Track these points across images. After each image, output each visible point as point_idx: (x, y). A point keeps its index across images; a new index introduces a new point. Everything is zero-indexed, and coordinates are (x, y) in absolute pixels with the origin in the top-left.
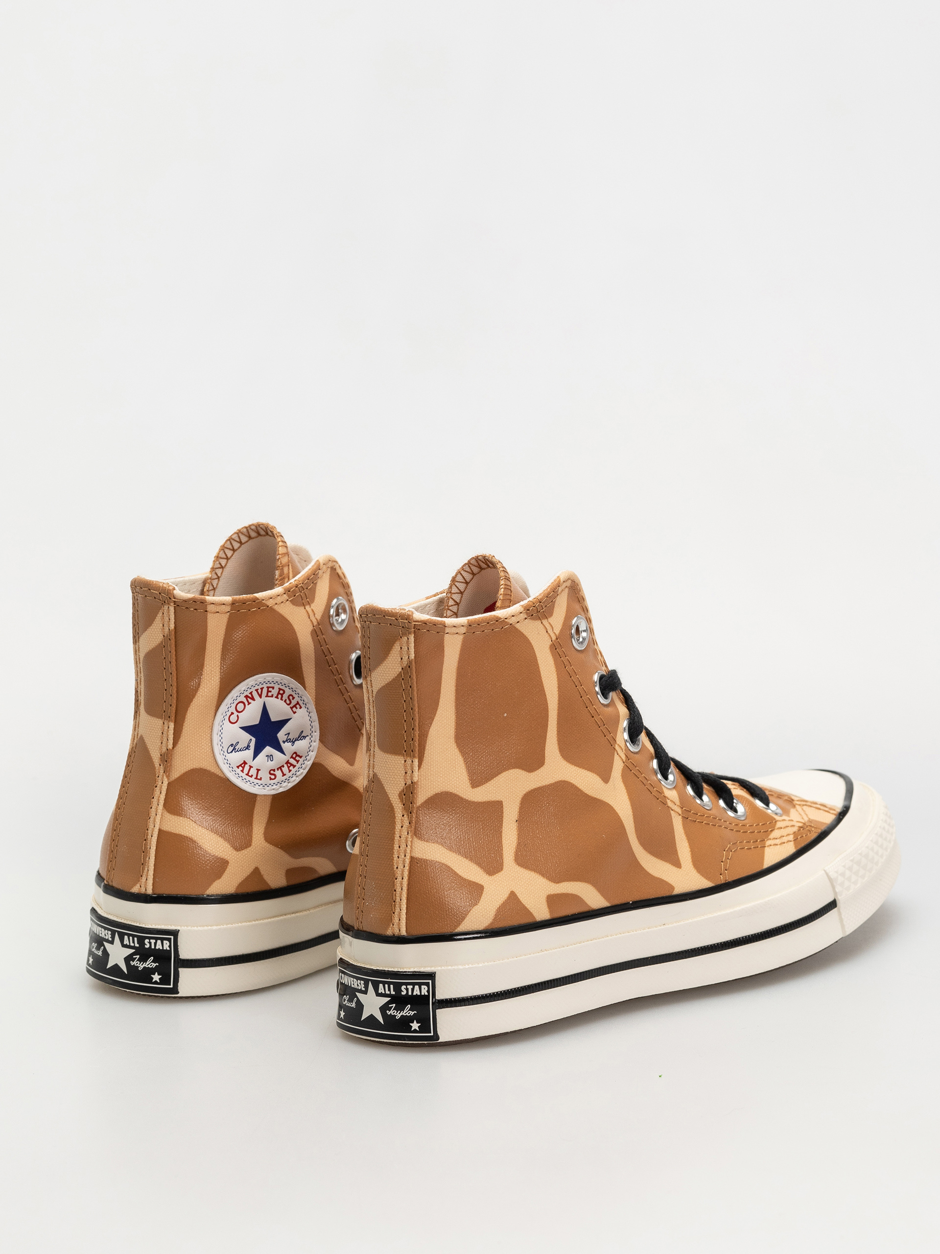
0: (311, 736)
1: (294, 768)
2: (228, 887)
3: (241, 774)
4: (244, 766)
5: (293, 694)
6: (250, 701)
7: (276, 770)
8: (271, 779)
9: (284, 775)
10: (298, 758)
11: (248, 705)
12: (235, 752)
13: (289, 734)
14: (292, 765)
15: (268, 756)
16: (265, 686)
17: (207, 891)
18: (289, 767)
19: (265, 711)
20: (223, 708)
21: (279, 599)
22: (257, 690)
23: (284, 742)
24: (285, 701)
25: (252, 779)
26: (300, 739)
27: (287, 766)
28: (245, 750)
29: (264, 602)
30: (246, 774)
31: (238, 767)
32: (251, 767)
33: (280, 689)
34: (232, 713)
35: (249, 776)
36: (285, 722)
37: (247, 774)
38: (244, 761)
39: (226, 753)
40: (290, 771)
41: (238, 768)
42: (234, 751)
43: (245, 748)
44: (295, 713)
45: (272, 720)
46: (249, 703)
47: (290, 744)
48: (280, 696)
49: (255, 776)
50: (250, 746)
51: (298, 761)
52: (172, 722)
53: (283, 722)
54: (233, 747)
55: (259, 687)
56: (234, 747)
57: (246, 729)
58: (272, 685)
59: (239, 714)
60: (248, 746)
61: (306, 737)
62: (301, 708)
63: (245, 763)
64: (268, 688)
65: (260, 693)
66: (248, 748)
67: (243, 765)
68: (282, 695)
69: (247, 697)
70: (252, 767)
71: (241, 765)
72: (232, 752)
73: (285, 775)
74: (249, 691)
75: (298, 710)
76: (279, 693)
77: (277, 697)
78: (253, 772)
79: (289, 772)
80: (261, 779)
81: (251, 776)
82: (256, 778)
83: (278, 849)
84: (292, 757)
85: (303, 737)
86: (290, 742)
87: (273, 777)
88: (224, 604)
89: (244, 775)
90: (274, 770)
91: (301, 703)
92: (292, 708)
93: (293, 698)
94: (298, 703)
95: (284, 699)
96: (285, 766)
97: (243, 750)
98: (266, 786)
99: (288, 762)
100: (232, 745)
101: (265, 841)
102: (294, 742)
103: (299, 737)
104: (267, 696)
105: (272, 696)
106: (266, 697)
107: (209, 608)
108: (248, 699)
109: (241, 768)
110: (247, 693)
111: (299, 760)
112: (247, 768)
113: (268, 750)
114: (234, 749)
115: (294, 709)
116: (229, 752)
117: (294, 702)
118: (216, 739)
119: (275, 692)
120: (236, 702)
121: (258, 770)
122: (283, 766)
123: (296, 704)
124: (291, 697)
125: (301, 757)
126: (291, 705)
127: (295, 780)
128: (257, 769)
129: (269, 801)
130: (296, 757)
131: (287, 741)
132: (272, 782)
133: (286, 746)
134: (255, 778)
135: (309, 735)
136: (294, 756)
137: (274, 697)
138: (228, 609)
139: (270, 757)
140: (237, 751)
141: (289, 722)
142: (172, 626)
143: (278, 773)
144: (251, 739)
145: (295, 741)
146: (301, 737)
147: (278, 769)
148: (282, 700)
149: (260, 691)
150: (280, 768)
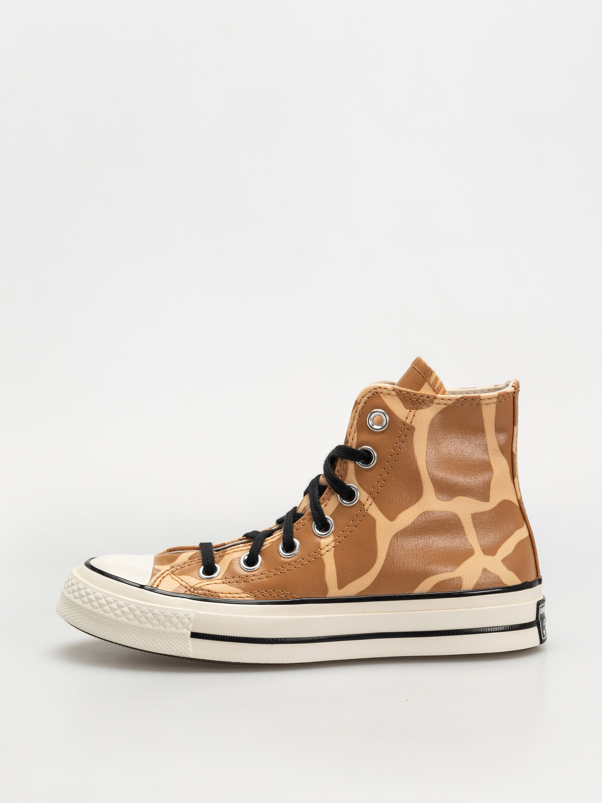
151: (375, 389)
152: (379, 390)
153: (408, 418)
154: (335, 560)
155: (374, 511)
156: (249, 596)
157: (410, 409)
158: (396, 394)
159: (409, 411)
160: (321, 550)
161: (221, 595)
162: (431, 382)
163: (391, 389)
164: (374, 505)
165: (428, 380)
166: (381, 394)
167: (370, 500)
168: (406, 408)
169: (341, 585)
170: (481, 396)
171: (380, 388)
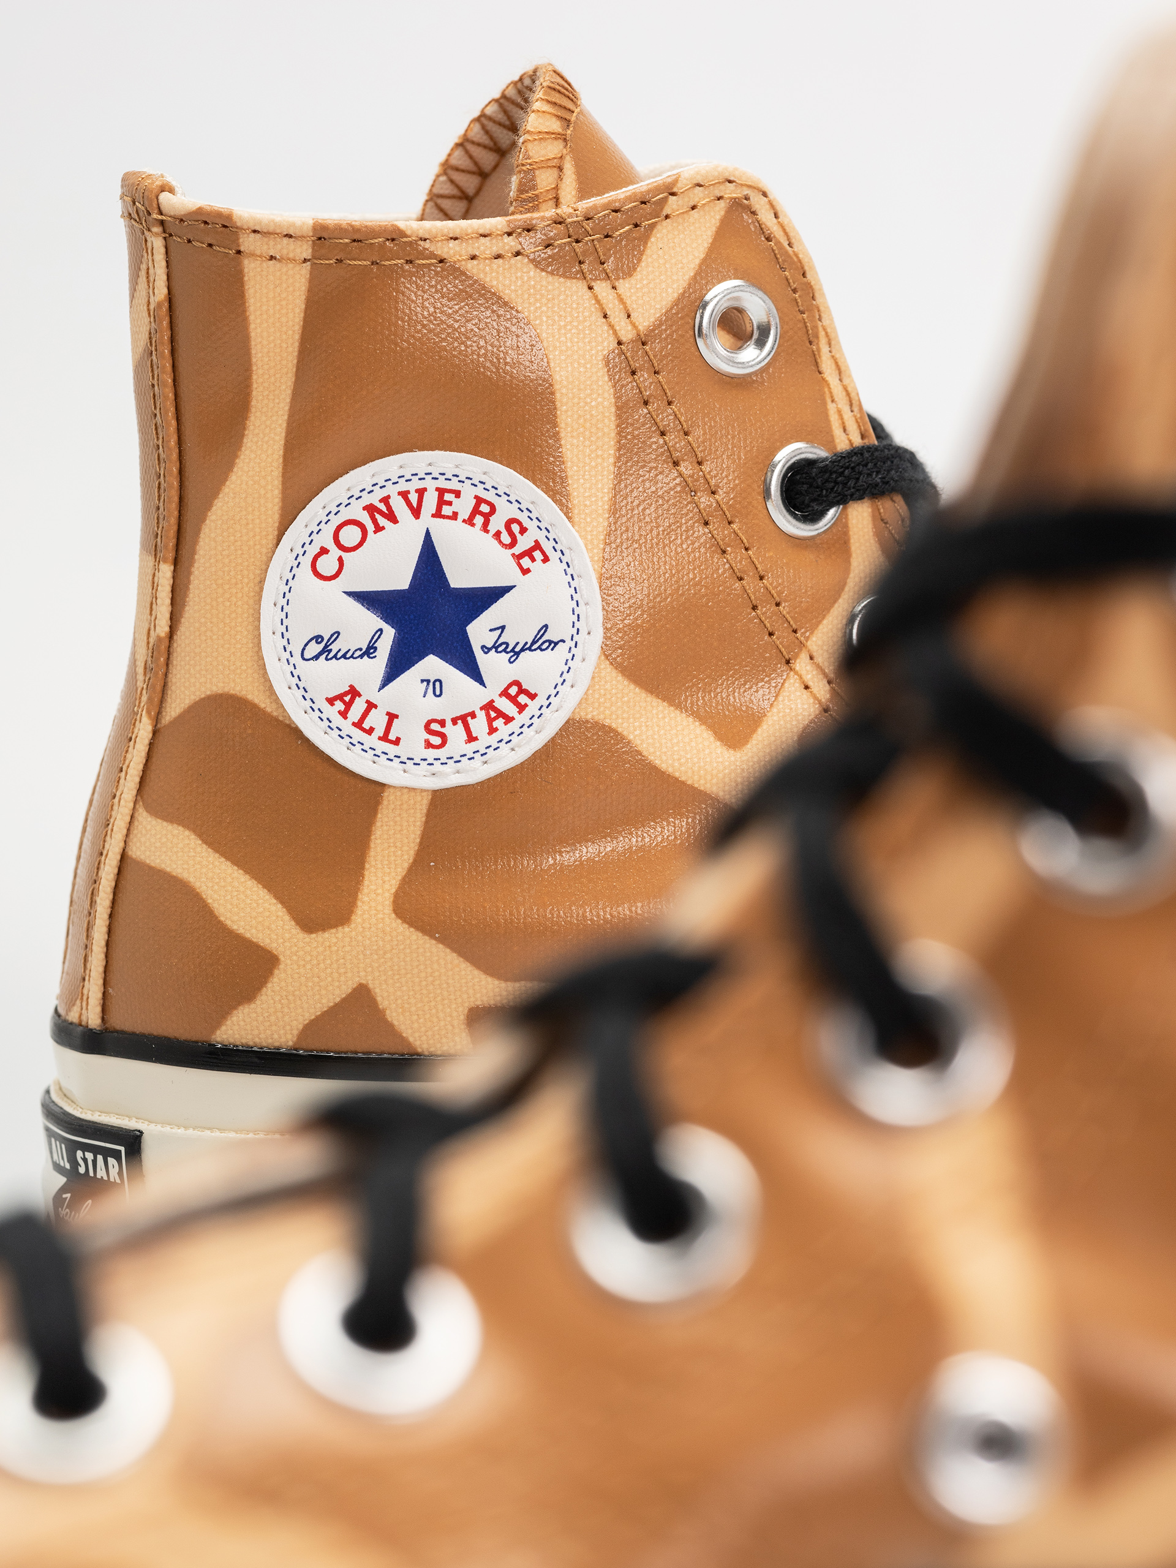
0: (573, 644)
1: (506, 724)
2: (274, 1028)
3: (338, 720)
4: (352, 701)
5: (523, 517)
6: (382, 521)
7: (449, 723)
8: (429, 745)
9: (471, 738)
10: (523, 699)
11: (375, 532)
12: (327, 659)
13: (503, 628)
14: (501, 714)
15: (428, 681)
16: (431, 485)
17: (218, 1032)
18: (490, 721)
19: (429, 557)
20: (297, 532)
21: (486, 247)
22: (404, 495)
23: (486, 650)
24: (498, 535)
25: (372, 740)
26: (539, 648)
27: (488, 715)
28: (361, 656)
29: (427, 245)
30: (354, 724)
31: (331, 701)
32: (371, 706)
33: (479, 500)
34: (324, 551)
35: (364, 730)
36: (494, 594)
37: (358, 725)
38: (351, 686)
39: (297, 659)
40: (492, 730)
41: (332, 704)
42: (324, 656)
43: (358, 653)
44: (525, 571)
45: (452, 586)
46: (378, 529)
47: (505, 657)
48: (479, 520)
49: (380, 731)
50: (376, 649)
51: (522, 708)
52: (165, 562)
53: (490, 596)
54: (323, 644)
55: (413, 487)
56: (326, 646)
57: (369, 599)
58: (454, 485)
59: (345, 555)
60: (369, 648)
61: (556, 644)
62: (546, 559)
63: (354, 692)
64: (441, 492)
65: (415, 505)
66: (369, 651)
67: (347, 699)
68: (487, 517)
69: (371, 509)
70: (376, 707)
71: (340, 697)
72: (316, 657)
73: (476, 739)
74: (380, 494)
75: (537, 567)
76: (476, 511)
77: (470, 521)
78: (378, 720)
79: (490, 733)
80: (397, 742)
81: (370, 731)
82: (385, 738)
83: (434, 942)
84: (505, 693)
85: (550, 642)
86: (505, 651)
87: (436, 741)
88: (289, 236)
89: (347, 726)
90: (442, 723)
91: (547, 546)
92: (518, 557)
93: (523, 530)
94: (537, 546)
95: (493, 527)
96: (481, 715)
97: (352, 657)
98: (410, 763)
99: (489, 706)
100: (318, 639)
101: (393, 915)
102: (518, 654)
103: (534, 642)
104: (438, 514)
105: (455, 516)
106: (433, 516)
107: (246, 244)
108: (378, 516)
109: (339, 706)
110: (375, 500)
111: (526, 705)
112: (359, 707)
113: (432, 665)
114: (326, 650)
115: (526, 562)
116: (307, 656)
117: (524, 543)
118: (269, 616)
119: (464, 506)
120: (336, 521)
121: (392, 717)
122: (473, 715)
123: (533, 549)
124: (515, 528)
125: (532, 697)
126: (517, 550)
127: (506, 759)
128: (388, 714)
129: (424, 803)
130: (518, 694)
131: (495, 647)
132: (431, 754)
133: (492, 664)
134: (380, 738)
135: (568, 639)
136: (513, 691)
137: (460, 518)
138: (304, 250)
139: (436, 686)
140: (335, 656)
141: (507, 595)
142: (161, 291)
143: (455, 733)
144: (381, 630)
145: (522, 650)
146: (542, 642)
147: (454, 721)
148: (487, 531)
149: (414, 498)
150: (463, 718)
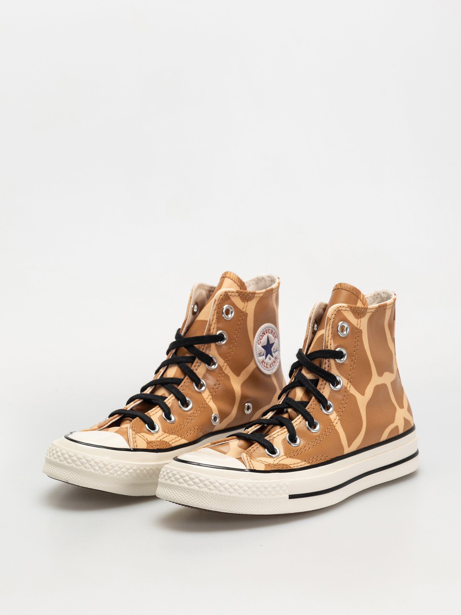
151: (338, 308)
152: (340, 308)
153: (358, 325)
154: (343, 428)
155: (353, 391)
156: (305, 463)
157: (358, 319)
158: (349, 310)
159: (357, 320)
160: (333, 423)
161: (291, 466)
162: (361, 299)
163: (347, 306)
164: (352, 387)
165: (360, 297)
166: (342, 311)
167: (349, 384)
168: (356, 318)
169: (350, 444)
170: (387, 303)
171: (340, 307)
